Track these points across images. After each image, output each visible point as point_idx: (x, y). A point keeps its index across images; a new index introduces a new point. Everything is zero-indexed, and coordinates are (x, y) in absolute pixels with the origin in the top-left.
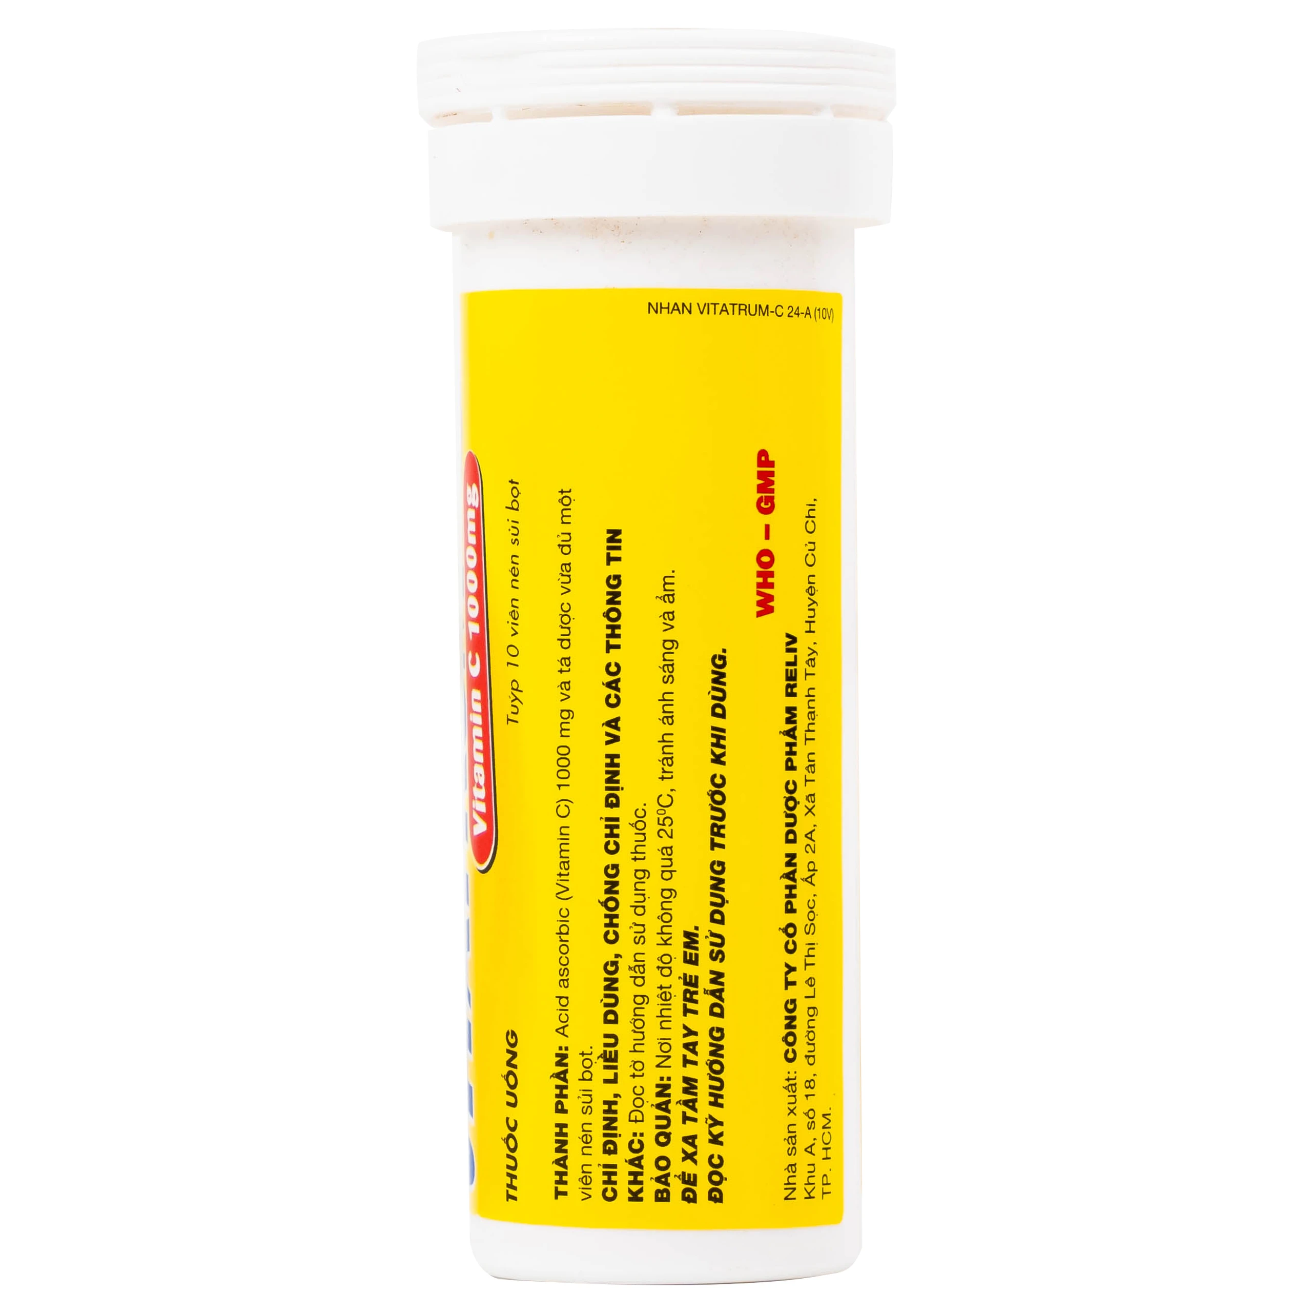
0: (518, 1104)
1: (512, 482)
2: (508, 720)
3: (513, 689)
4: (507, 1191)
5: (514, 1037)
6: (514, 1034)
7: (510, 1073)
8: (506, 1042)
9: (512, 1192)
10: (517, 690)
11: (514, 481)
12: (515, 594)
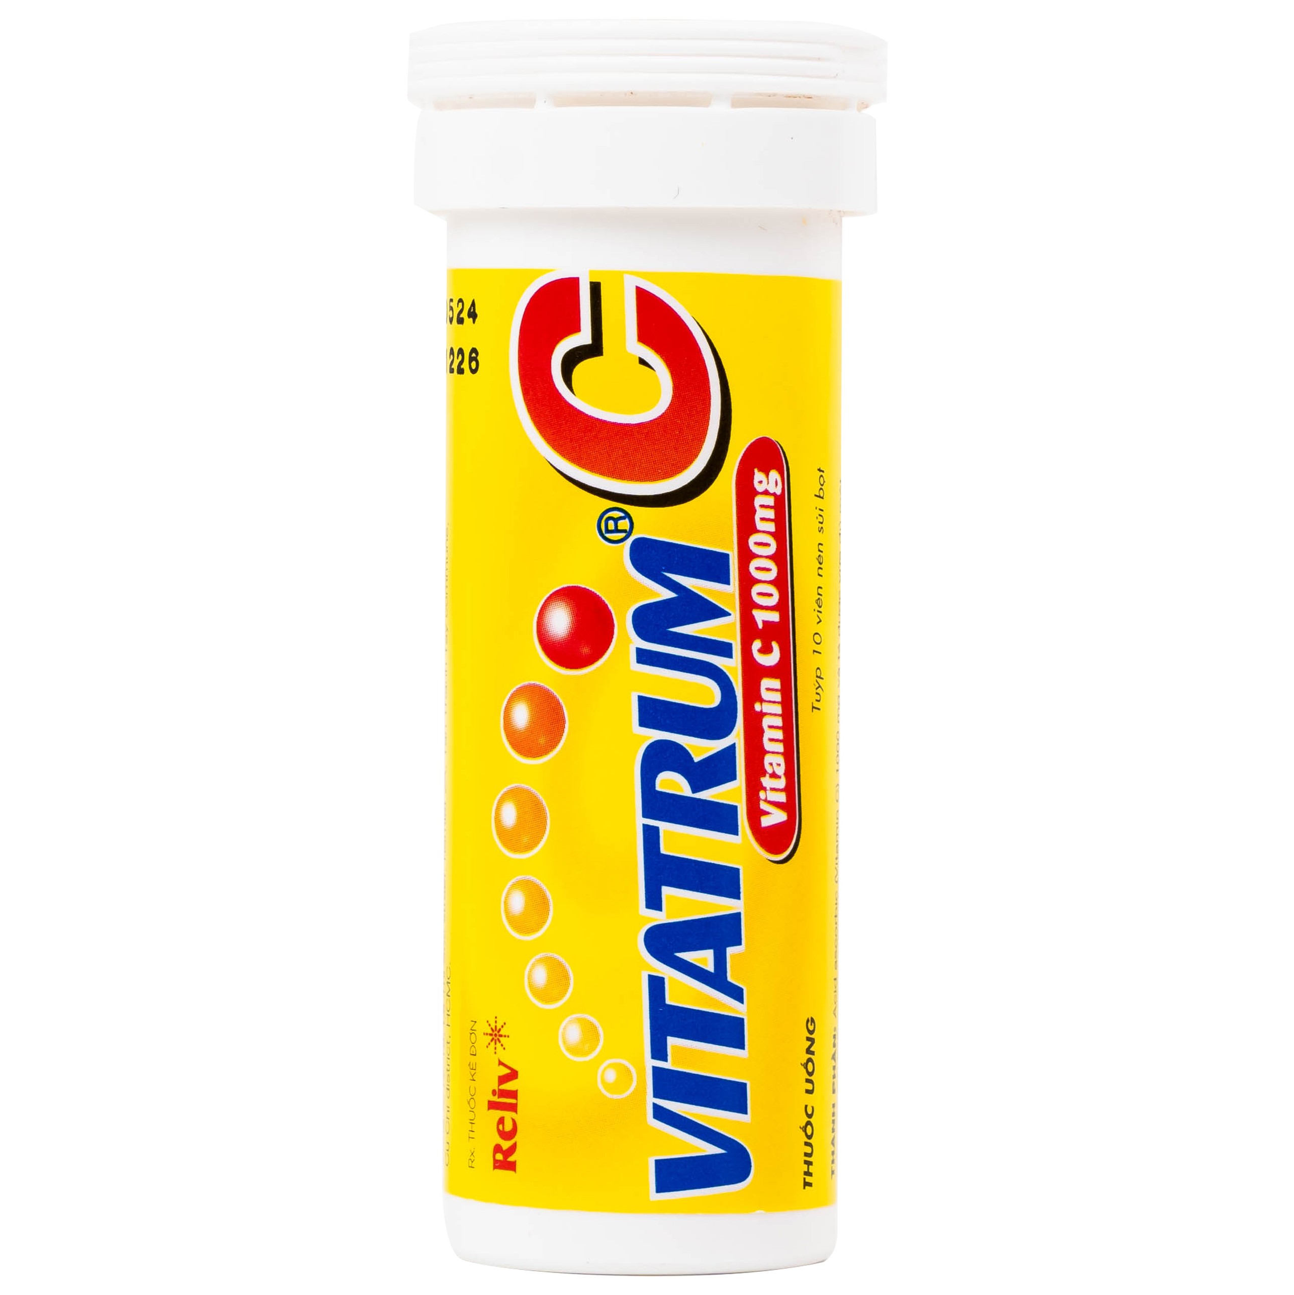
0: (815, 1073)
1: (819, 470)
2: (813, 707)
3: (817, 677)
4: (804, 1179)
5: (813, 1024)
6: (813, 1020)
7: (810, 1060)
8: (806, 1030)
9: (808, 1179)
10: (820, 677)
11: (821, 469)
12: (820, 581)
